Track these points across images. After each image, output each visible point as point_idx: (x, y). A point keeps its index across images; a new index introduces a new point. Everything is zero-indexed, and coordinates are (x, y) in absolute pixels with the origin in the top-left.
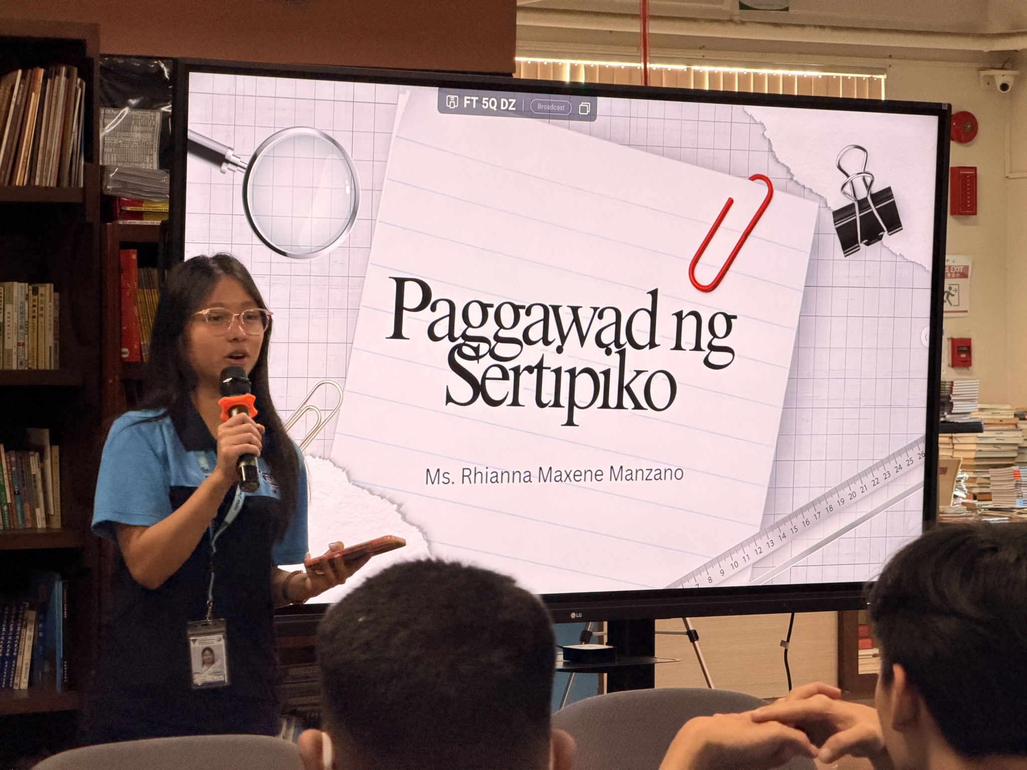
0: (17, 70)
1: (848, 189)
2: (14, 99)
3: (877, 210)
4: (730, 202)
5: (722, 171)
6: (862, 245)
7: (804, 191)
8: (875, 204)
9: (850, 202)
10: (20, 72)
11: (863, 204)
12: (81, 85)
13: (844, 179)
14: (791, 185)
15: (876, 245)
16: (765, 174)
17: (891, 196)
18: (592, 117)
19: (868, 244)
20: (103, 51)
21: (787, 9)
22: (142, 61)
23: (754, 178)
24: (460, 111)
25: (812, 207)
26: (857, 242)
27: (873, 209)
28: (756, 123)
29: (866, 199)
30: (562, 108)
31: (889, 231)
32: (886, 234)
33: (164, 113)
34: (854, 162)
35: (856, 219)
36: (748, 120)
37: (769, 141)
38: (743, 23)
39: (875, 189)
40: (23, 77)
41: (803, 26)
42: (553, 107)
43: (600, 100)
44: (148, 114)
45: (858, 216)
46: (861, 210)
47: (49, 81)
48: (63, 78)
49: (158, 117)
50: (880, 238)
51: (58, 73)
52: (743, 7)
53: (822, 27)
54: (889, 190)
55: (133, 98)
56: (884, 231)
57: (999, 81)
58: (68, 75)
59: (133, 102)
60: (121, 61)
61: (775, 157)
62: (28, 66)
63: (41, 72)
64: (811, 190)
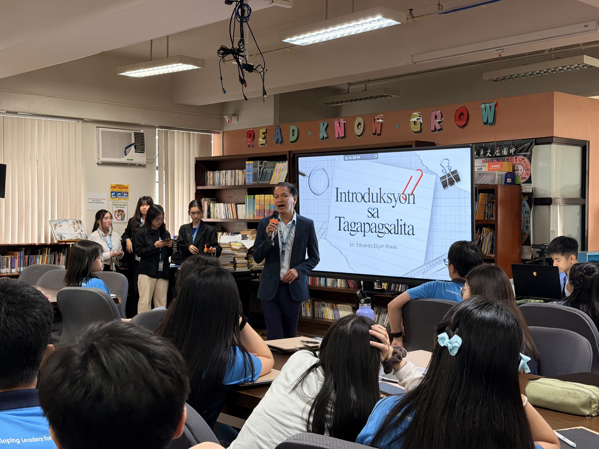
1: (444, 171)
3: (453, 176)
4: (412, 177)
5: (409, 169)
6: (449, 186)
7: (432, 172)
8: (452, 175)
9: (445, 175)
11: (449, 175)
13: (443, 168)
14: (428, 171)
15: (453, 186)
16: (420, 169)
17: (457, 172)
18: (377, 158)
19: (451, 186)
23: (418, 170)
25: (434, 176)
26: (447, 185)
27: (452, 176)
28: (417, 155)
29: (449, 174)
30: (370, 157)
31: (457, 182)
32: (456, 183)
34: (445, 164)
35: (446, 180)
36: (415, 155)
37: (421, 160)
39: (452, 171)
42: (368, 157)
43: (379, 154)
45: (447, 178)
46: (448, 177)
50: (454, 184)
54: (456, 170)
56: (455, 182)
61: (423, 164)
64: (433, 172)
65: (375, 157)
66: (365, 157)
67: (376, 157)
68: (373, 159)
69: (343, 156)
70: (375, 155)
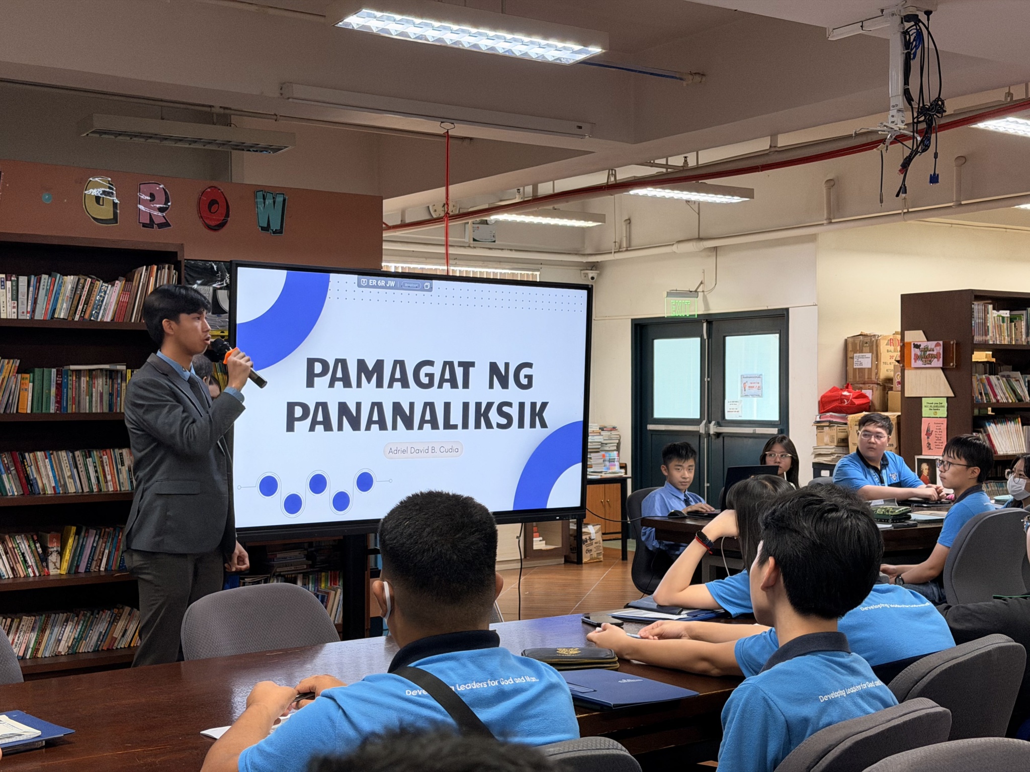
0: (143, 266)
2: (142, 280)
10: (145, 267)
12: (175, 274)
18: (431, 289)
20: (185, 258)
21: (494, 241)
22: (203, 262)
24: (368, 286)
33: (214, 287)
38: (475, 247)
40: (147, 270)
41: (502, 249)
43: (434, 281)
44: (206, 288)
47: (159, 271)
48: (167, 270)
49: (211, 289)
51: (164, 268)
52: (474, 240)
53: (511, 250)
55: (199, 280)
57: (590, 276)
58: (169, 268)
59: (199, 282)
60: (193, 262)
62: (148, 264)
63: (155, 267)
65: (427, 286)
66: (406, 285)
67: (429, 287)
68: (423, 290)
69: (356, 276)
70: (426, 284)
